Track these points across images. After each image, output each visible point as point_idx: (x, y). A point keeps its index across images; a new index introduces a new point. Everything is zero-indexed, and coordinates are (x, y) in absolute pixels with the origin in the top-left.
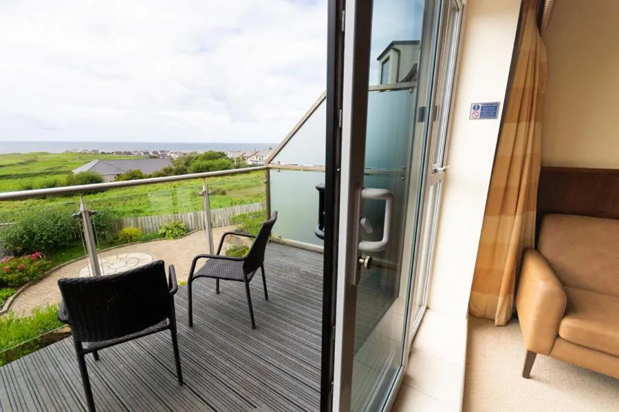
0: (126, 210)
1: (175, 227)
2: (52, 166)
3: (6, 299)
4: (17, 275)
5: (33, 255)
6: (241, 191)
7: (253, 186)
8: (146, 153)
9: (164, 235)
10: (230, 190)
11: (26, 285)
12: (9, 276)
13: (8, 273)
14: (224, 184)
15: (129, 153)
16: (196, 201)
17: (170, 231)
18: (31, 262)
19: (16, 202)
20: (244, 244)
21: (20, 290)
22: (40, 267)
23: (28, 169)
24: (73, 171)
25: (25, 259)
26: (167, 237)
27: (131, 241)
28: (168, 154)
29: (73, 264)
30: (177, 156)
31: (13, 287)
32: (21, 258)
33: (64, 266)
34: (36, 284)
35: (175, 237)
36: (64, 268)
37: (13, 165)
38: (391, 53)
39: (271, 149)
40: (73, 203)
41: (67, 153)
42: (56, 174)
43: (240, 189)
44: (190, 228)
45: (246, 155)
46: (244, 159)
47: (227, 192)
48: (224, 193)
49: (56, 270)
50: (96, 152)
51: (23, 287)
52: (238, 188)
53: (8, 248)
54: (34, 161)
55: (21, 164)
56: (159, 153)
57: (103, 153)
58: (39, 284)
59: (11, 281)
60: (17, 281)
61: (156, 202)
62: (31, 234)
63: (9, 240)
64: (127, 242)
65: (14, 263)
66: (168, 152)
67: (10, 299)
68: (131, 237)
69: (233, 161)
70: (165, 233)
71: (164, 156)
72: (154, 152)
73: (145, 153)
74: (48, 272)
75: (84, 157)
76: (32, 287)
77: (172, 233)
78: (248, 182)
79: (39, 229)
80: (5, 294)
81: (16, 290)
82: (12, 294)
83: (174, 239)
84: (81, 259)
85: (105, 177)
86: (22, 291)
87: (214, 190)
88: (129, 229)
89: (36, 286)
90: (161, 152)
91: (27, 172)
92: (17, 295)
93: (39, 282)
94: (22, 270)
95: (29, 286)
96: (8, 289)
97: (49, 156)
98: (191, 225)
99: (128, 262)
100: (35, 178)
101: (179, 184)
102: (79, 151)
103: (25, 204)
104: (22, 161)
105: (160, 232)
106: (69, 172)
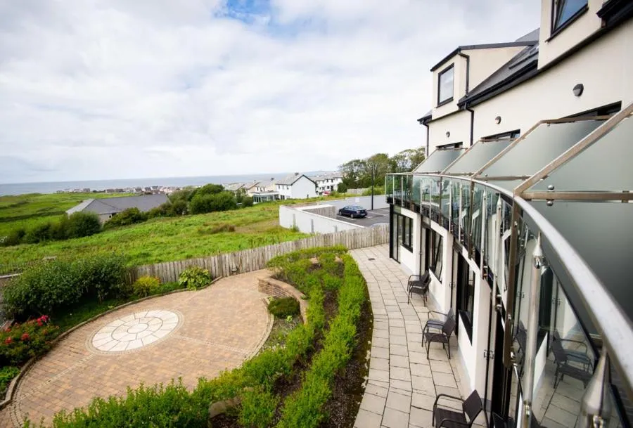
0: (131, 255)
1: (198, 274)
2: (43, 208)
3: (8, 383)
4: (20, 349)
5: (39, 320)
6: (251, 226)
7: (262, 220)
8: (139, 189)
9: (185, 285)
10: (238, 225)
11: (31, 360)
12: (12, 350)
13: (11, 347)
14: (229, 219)
15: (121, 191)
16: (205, 239)
17: (193, 280)
18: (37, 329)
19: (8, 248)
20: (288, 295)
21: (24, 368)
22: (46, 335)
23: (19, 211)
24: (67, 212)
25: (29, 325)
26: (189, 286)
27: (148, 295)
28: (161, 190)
29: (84, 328)
30: (171, 191)
31: (15, 365)
32: (24, 325)
33: (72, 331)
34: (41, 359)
35: (199, 287)
36: (73, 334)
37: (5, 208)
38: (457, 60)
39: (272, 179)
40: (69, 248)
41: (60, 193)
42: (48, 215)
43: (248, 224)
44: (214, 276)
45: (246, 186)
46: (244, 191)
47: (236, 228)
48: (232, 230)
49: (64, 337)
50: (87, 191)
51: (27, 365)
52: (246, 223)
53: (9, 310)
54: (26, 203)
55: (13, 206)
56: (152, 189)
57: (95, 192)
58: (45, 358)
59: (14, 357)
60: (21, 356)
61: (162, 243)
62: (39, 293)
63: (13, 301)
64: (144, 296)
65: (17, 332)
66: (161, 187)
67: (14, 382)
68: (148, 289)
69: (234, 194)
70: (187, 282)
71: (157, 192)
72: (146, 189)
73: (137, 190)
74: (54, 341)
75: (77, 197)
76: (38, 364)
77: (195, 281)
78: (255, 217)
79: (47, 285)
80: (7, 376)
81: (20, 369)
82: (15, 375)
83: (197, 289)
84: (92, 321)
85: (100, 217)
86: (26, 370)
87: (221, 226)
88: (145, 280)
89: (42, 362)
90: (153, 187)
91: (19, 214)
92: (21, 376)
93: (45, 356)
94: (26, 341)
95: (34, 362)
96: (10, 368)
97: (40, 197)
98: (215, 270)
99: (150, 324)
100: (27, 220)
101: (180, 221)
102: (71, 191)
103: (18, 249)
104: (14, 204)
105: (181, 281)
106: (63, 213)
